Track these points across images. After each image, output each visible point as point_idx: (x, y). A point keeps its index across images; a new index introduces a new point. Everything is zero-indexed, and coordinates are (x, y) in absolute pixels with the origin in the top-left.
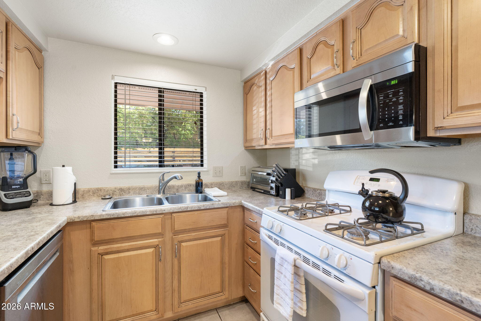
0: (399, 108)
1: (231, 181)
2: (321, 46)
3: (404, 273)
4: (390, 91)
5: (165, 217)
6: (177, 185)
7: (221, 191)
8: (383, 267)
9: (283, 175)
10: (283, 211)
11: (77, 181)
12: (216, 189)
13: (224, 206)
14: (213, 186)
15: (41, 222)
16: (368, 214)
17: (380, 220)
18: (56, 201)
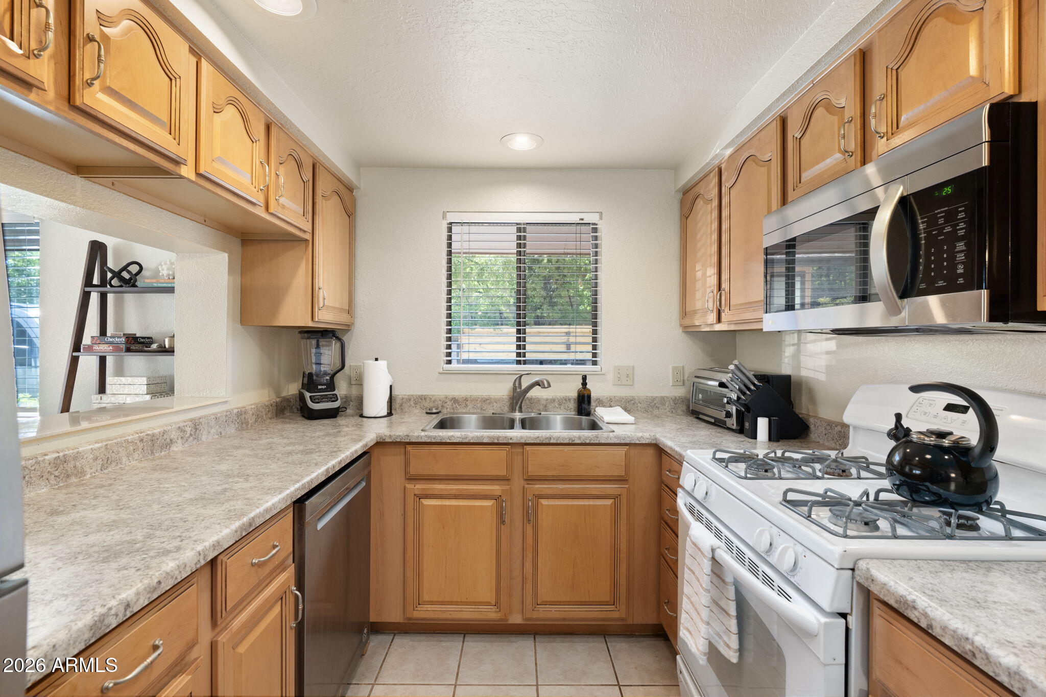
0: (958, 249)
1: (652, 397)
2: (820, 111)
3: (888, 591)
4: (939, 211)
5: (514, 450)
6: (545, 397)
7: (626, 413)
8: (858, 578)
9: (752, 387)
10: (721, 460)
11: (393, 382)
12: (619, 409)
13: (618, 442)
14: (612, 404)
15: (346, 438)
16: (898, 483)
17: (927, 498)
18: (367, 411)
